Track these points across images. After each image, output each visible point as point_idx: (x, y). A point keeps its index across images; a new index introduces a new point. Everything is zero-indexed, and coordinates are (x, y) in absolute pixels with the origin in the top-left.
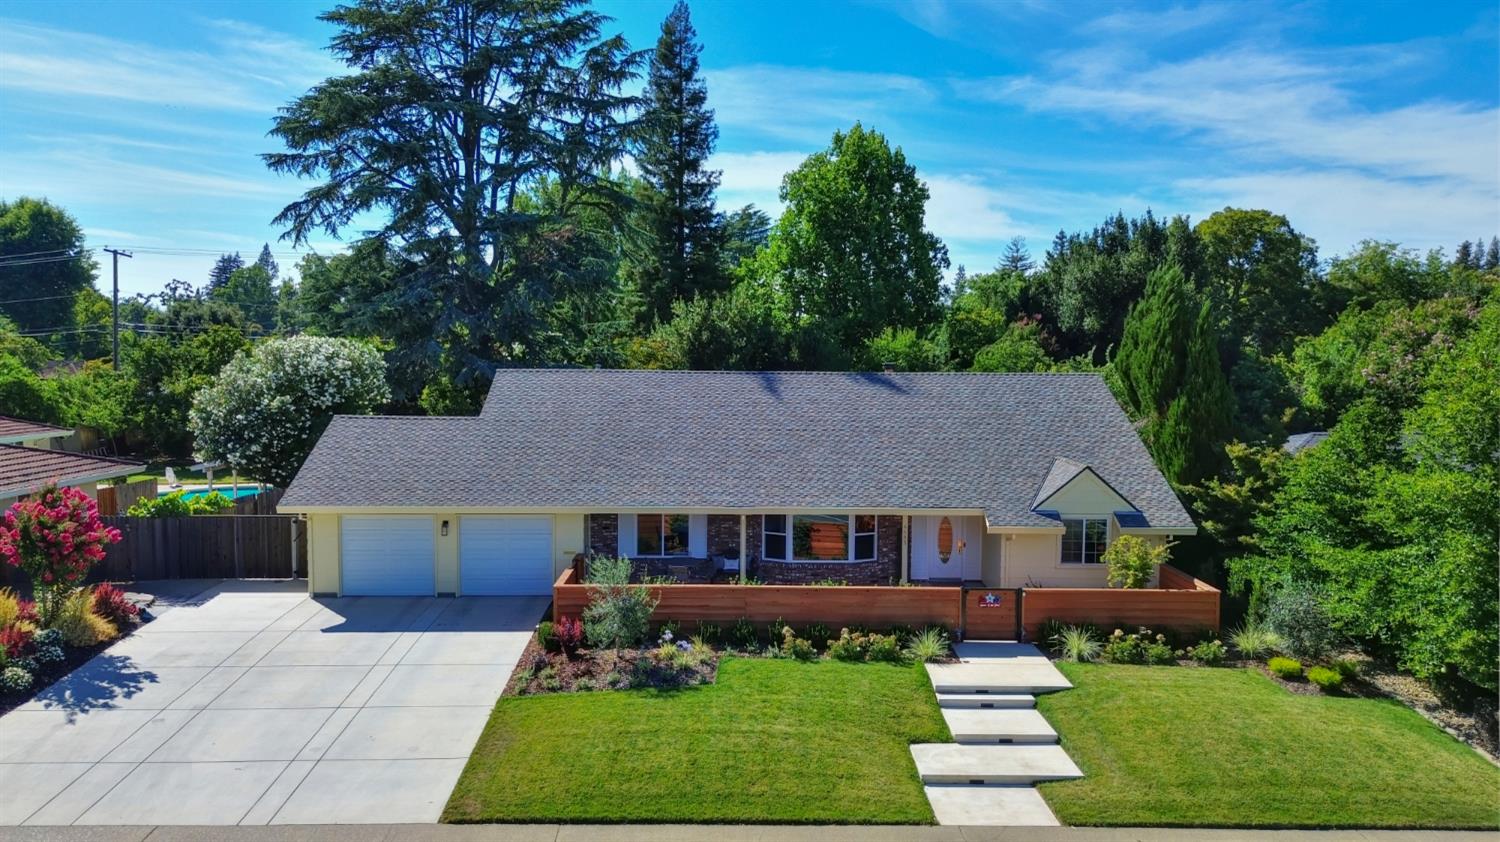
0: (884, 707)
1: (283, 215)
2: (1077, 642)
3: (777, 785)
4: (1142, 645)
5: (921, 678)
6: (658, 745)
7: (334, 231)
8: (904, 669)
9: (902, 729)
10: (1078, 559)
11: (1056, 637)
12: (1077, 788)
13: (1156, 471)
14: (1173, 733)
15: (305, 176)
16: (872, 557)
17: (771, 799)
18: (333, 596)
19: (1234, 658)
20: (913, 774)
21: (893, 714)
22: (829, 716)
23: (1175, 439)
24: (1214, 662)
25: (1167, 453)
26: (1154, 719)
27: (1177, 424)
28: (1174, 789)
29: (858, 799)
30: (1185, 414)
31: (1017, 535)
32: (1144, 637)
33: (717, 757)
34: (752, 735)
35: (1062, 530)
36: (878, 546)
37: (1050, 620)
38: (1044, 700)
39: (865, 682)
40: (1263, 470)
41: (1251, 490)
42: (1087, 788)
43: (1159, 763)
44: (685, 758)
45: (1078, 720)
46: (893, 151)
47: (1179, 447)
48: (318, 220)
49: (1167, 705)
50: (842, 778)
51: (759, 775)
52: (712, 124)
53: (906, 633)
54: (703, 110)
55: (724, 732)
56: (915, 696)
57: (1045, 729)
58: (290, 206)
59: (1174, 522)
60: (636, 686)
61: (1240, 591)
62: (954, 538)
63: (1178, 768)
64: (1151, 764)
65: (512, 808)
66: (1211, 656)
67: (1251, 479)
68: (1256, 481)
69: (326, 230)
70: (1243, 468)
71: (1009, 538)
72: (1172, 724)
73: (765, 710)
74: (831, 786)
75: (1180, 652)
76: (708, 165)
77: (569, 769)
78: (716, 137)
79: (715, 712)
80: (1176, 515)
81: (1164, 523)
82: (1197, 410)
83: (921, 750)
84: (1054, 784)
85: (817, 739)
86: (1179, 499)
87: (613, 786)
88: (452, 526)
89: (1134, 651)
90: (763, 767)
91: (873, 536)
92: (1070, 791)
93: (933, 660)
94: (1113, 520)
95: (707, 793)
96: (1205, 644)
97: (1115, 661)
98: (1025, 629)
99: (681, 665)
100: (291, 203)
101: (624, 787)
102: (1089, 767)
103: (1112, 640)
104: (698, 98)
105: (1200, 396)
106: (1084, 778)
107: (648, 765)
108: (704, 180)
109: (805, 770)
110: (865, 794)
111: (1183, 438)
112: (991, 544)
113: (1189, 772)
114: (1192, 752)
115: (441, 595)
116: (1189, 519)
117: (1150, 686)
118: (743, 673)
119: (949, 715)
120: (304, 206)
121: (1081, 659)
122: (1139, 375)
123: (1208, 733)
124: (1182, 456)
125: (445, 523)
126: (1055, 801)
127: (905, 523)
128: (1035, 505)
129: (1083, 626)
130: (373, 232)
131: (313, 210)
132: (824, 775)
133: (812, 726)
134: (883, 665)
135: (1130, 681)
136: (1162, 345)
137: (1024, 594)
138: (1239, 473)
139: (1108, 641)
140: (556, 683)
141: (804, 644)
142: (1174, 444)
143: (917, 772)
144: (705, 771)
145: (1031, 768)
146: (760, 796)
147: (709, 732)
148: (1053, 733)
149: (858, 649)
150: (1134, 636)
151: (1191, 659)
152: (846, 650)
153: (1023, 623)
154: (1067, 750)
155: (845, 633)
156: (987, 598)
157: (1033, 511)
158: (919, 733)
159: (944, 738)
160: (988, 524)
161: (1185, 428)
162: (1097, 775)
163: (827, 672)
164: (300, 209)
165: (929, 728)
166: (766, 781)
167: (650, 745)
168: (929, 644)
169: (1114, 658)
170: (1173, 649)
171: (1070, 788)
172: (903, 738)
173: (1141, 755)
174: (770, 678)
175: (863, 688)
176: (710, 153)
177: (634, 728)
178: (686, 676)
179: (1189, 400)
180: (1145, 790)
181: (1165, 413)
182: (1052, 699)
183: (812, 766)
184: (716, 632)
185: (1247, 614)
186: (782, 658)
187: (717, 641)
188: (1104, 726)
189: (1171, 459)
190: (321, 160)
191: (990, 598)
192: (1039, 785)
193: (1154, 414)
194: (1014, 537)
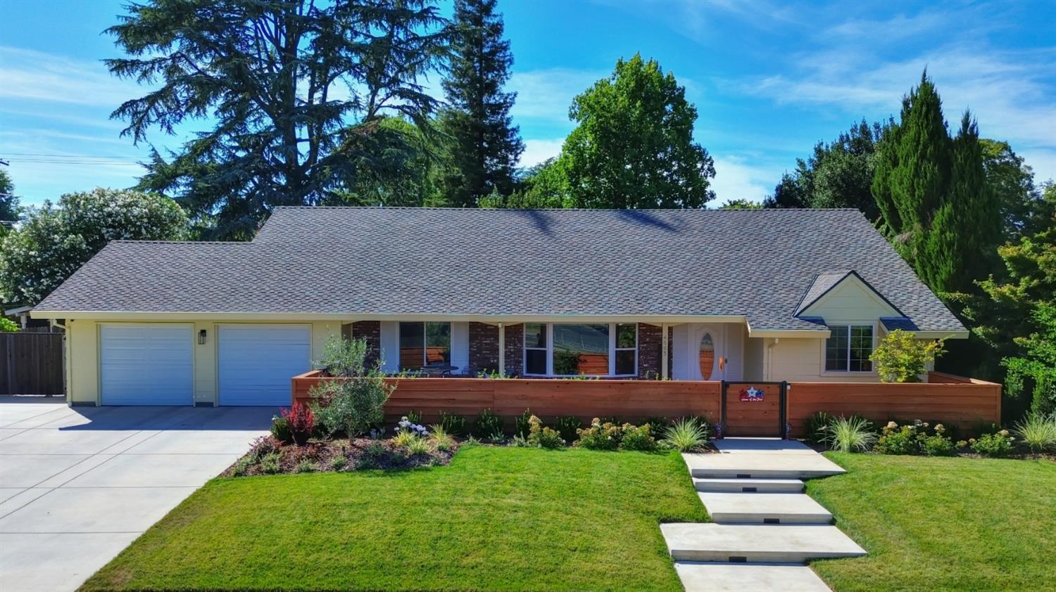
0: (633, 487)
1: (123, 109)
2: (846, 433)
3: (497, 557)
4: (918, 437)
5: (676, 464)
6: (364, 516)
7: (169, 128)
8: (659, 456)
9: (651, 508)
10: (844, 368)
11: (823, 428)
12: (861, 565)
13: (920, 284)
14: (970, 510)
15: (144, 81)
16: (633, 373)
17: (485, 571)
18: (92, 405)
19: (1021, 450)
20: (662, 551)
21: (642, 494)
22: (570, 492)
23: (941, 246)
24: (1000, 454)
25: (933, 262)
26: (945, 498)
27: (943, 232)
28: (981, 566)
29: (592, 573)
30: (950, 221)
31: (780, 339)
32: (920, 430)
33: (430, 528)
34: (474, 507)
35: (827, 333)
36: (639, 362)
37: (817, 413)
38: (814, 484)
39: (614, 465)
40: (1041, 268)
41: (1027, 290)
42: (874, 566)
43: (958, 539)
44: (390, 529)
45: (855, 500)
46: (665, 76)
47: (946, 253)
48: (153, 118)
49: (957, 485)
50: (575, 551)
51: (476, 547)
52: (508, 52)
53: (661, 426)
54: (500, 41)
55: (446, 505)
56: (668, 478)
57: (819, 510)
58: (126, 103)
59: (945, 326)
60: (363, 469)
61: (1018, 390)
62: (716, 355)
63: (982, 543)
64: (950, 540)
65: (168, 579)
66: (997, 448)
67: (1027, 278)
68: (1032, 280)
69: (162, 127)
70: (1016, 269)
71: (772, 343)
72: (967, 501)
73: (497, 486)
74: (561, 558)
75: (962, 443)
76: (505, 89)
77: (252, 540)
78: (511, 63)
79: (439, 487)
80: (945, 320)
81: (933, 327)
82: (963, 216)
83: (673, 528)
84: (831, 562)
85: (550, 512)
86: (947, 307)
87: (299, 557)
88: (210, 334)
89: (911, 442)
90: (482, 538)
91: (634, 351)
92: (851, 568)
93: (688, 450)
94: (880, 326)
95: (409, 564)
96: (988, 436)
97: (889, 452)
98: (789, 424)
99: (415, 450)
100: (128, 100)
101: (311, 558)
102: (873, 544)
103: (885, 432)
104: (497, 29)
105: (966, 202)
106: (868, 556)
107: (345, 536)
108: (502, 101)
109: (531, 542)
110: (600, 568)
111: (950, 245)
112: (752, 348)
113: (997, 548)
114: (998, 528)
115: (199, 405)
116: (960, 324)
117: (933, 471)
118: (481, 457)
119: (705, 497)
120: (141, 104)
121: (854, 449)
122: (900, 192)
123: (1012, 510)
124: (950, 263)
125: (203, 332)
126: (834, 578)
127: (665, 333)
128: (798, 312)
129: (853, 416)
130: (207, 133)
131: (149, 108)
132: (554, 548)
133: (547, 501)
134: (636, 453)
135: (910, 467)
136: (923, 157)
137: (789, 387)
138: (1013, 275)
139: (880, 432)
140: (277, 466)
141: (553, 434)
142: (941, 252)
143: (666, 548)
144: (412, 542)
145: (803, 545)
146: (473, 568)
147: (427, 504)
148: (826, 512)
149: (610, 438)
150: (909, 427)
151: (973, 452)
152: (596, 439)
153: (788, 417)
154: (843, 529)
155: (596, 423)
156: (749, 391)
157: (796, 316)
158: (671, 512)
159: (700, 517)
160: (749, 328)
161: (952, 235)
162: (883, 552)
163: (572, 457)
164: (137, 106)
165: (683, 507)
166: (483, 552)
167: (355, 517)
168: (686, 434)
169: (888, 450)
170: (954, 441)
171: (852, 565)
172: (652, 516)
173: (934, 531)
174: (510, 461)
175: (609, 471)
176: (507, 79)
177: (340, 501)
178: (420, 460)
179: (955, 207)
180: (946, 566)
181: (930, 224)
182: (824, 483)
183: (541, 538)
184: (461, 422)
185: (1031, 411)
186: (527, 447)
187: (459, 432)
188: (886, 505)
189: (938, 268)
190: (157, 66)
191: (752, 392)
192: (813, 563)
193: (917, 226)
194: (777, 341)
